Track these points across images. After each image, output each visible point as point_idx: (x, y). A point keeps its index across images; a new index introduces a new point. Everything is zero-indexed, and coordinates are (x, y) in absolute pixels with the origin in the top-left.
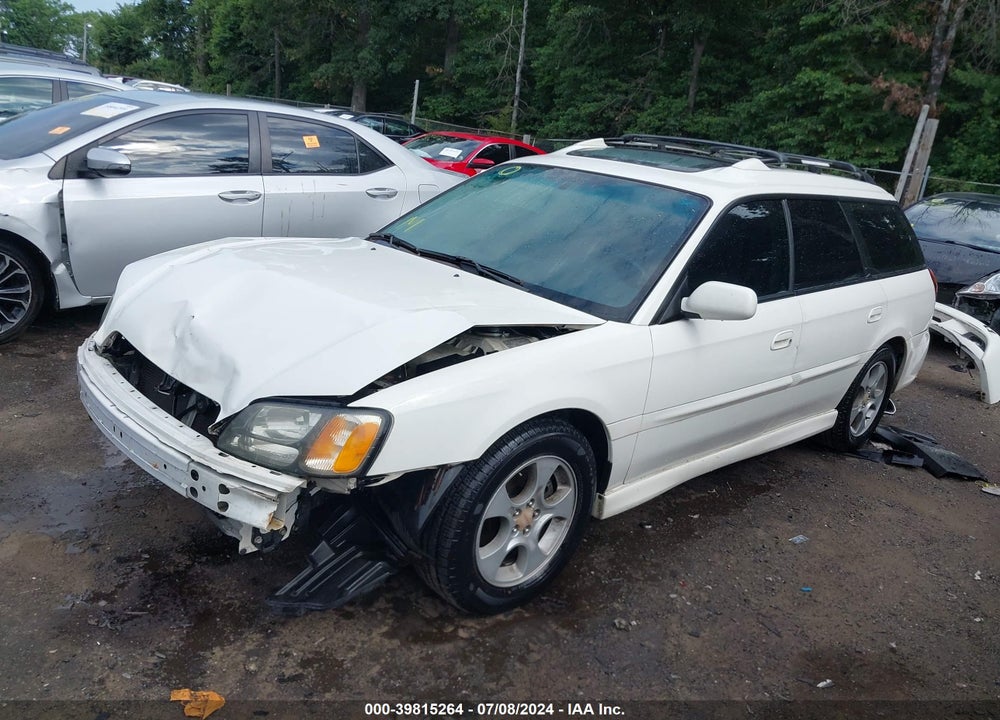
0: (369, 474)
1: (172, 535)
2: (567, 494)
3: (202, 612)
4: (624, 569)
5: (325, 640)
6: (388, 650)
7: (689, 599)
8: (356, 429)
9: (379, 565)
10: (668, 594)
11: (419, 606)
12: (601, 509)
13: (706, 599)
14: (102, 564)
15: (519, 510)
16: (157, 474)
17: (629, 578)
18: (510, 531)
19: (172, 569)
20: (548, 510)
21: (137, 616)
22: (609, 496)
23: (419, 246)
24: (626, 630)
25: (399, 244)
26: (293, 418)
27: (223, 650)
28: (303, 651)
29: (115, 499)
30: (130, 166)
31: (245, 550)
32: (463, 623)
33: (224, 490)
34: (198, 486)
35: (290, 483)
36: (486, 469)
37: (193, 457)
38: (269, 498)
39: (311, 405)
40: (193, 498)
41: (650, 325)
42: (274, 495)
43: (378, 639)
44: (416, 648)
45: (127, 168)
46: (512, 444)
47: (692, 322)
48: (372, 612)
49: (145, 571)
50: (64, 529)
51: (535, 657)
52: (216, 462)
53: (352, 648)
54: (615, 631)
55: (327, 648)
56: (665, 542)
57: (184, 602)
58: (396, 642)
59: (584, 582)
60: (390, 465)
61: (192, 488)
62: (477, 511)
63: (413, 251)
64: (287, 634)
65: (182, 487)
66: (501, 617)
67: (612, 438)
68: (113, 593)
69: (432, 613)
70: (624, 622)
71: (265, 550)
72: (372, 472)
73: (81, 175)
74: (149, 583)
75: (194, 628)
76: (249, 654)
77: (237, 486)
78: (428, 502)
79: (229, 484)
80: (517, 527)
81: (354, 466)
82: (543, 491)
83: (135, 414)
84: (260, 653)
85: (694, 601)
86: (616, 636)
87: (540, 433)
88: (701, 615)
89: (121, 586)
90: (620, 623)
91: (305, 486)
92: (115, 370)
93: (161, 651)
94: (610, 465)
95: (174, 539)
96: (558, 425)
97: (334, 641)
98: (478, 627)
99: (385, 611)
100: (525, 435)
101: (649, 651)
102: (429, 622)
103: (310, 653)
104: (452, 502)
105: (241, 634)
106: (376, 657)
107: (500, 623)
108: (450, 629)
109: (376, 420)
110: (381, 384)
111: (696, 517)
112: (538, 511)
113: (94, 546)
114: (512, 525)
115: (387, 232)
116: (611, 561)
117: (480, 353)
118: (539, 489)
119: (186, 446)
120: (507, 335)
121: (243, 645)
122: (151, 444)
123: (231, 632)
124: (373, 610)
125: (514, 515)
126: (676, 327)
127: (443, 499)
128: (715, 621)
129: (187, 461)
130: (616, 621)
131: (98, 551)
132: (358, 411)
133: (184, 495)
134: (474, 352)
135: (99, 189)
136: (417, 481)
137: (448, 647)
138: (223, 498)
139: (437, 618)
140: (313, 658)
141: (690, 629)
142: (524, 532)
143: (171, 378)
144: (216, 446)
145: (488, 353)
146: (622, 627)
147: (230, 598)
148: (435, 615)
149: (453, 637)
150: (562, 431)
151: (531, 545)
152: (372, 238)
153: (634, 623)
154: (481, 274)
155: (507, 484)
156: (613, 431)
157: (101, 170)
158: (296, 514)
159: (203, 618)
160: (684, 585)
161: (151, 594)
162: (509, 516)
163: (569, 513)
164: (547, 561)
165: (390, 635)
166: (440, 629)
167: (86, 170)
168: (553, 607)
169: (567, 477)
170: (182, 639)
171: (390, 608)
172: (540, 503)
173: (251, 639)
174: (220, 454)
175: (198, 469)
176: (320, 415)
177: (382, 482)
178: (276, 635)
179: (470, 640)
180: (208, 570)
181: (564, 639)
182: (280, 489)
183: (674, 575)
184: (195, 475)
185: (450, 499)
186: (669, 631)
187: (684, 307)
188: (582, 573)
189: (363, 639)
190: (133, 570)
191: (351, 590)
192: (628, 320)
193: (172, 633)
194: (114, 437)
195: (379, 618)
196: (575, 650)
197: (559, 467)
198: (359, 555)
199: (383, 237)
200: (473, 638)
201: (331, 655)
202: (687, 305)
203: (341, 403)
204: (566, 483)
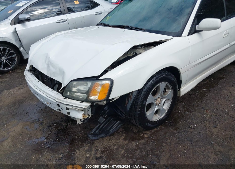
0: (109, 99)
1: (61, 117)
2: (169, 92)
3: (72, 139)
4: (188, 109)
5: (107, 143)
6: (126, 144)
7: (210, 115)
8: (103, 86)
9: (118, 122)
10: (203, 115)
11: (131, 129)
12: (180, 94)
13: (215, 115)
14: (44, 128)
15: (156, 100)
16: (49, 105)
17: (190, 112)
18: (155, 106)
19: (62, 127)
20: (165, 98)
21: (54, 143)
22: (182, 90)
23: (111, 24)
24: (194, 128)
25: (105, 25)
26: (83, 84)
27: (79, 151)
28: (101, 148)
29: (45, 109)
30: (30, 17)
31: (79, 123)
32: (145, 133)
33: (68, 109)
34: (60, 108)
35: (86, 105)
36: (145, 90)
37: (57, 100)
38: (81, 110)
39: (87, 80)
40: (60, 111)
41: (187, 36)
42: (82, 109)
43: (122, 141)
44: (133, 142)
45: (29, 18)
46: (151, 81)
47: (200, 33)
48: (118, 132)
49: (55, 129)
50: (33, 119)
51: (169, 141)
52: (63, 101)
53: (115, 145)
54: (190, 129)
55: (108, 146)
56: (198, 99)
57: (67, 137)
58: (127, 141)
59: (177, 115)
60: (115, 95)
61: (59, 109)
62: (144, 103)
63: (110, 26)
64: (96, 143)
65: (56, 109)
66: (156, 129)
67: (181, 73)
68: (48, 137)
69: (136, 131)
70: (192, 126)
71: (85, 122)
72: (110, 98)
73: (19, 23)
74: (57, 132)
75: (70, 145)
76: (86, 151)
77: (71, 108)
78: (129, 103)
79: (69, 107)
80: (156, 104)
81: (104, 97)
82: (162, 93)
83: (40, 88)
84: (90, 150)
85: (211, 116)
86: (191, 131)
87: (159, 76)
88: (215, 120)
89: (49, 134)
90: (191, 126)
91: (91, 105)
92: (34, 76)
93: (62, 153)
94: (181, 81)
95: (62, 118)
96: (165, 72)
97: (110, 143)
98: (150, 133)
99: (122, 132)
100: (155, 78)
101: (202, 134)
102: (135, 133)
103: (103, 148)
104: (136, 101)
105: (83, 145)
106: (122, 147)
107: (156, 131)
108: (142, 135)
109: (108, 82)
110: (108, 70)
111: (205, 89)
112: (162, 98)
113: (41, 123)
114: (155, 104)
115: (101, 22)
116: (184, 107)
117: (136, 55)
118: (162, 92)
119: (54, 97)
120: (143, 47)
121: (84, 148)
122: (45, 97)
123: (81, 145)
124: (119, 132)
125: (155, 101)
126: (195, 35)
127: (133, 101)
128: (220, 122)
129: (55, 102)
130: (190, 126)
131: (42, 125)
132: (102, 80)
133: (57, 111)
134: (134, 54)
135: (25, 26)
136: (124, 98)
137: (142, 141)
138: (68, 111)
139: (137, 132)
140: (105, 150)
141: (213, 125)
142: (159, 105)
143: (47, 77)
144: (63, 96)
145: (139, 54)
146: (192, 128)
147: (79, 134)
148: (137, 131)
149: (143, 138)
150: (166, 74)
151: (161, 108)
152: (97, 25)
153: (195, 126)
154: (131, 29)
155: (152, 93)
156: (182, 71)
157: (23, 20)
158: (91, 110)
159: (72, 141)
160: (207, 112)
161: (58, 136)
162: (154, 102)
163: (171, 97)
164: (166, 112)
165: (125, 139)
166: (139, 135)
167: (20, 21)
168: (170, 124)
169: (169, 87)
170: (68, 149)
171: (123, 130)
172: (162, 96)
173: (87, 146)
174: (64, 98)
175: (59, 104)
176: (91, 83)
177: (114, 100)
178: (93, 144)
179: (148, 138)
180: (72, 126)
181: (176, 134)
182: (84, 107)
183: (203, 108)
184: (58, 105)
185: (135, 101)
186: (207, 127)
187: (197, 29)
188: (176, 112)
189: (118, 142)
190: (52, 129)
191: (112, 130)
192: (181, 36)
193: (65, 147)
194: (36, 95)
195: (121, 134)
196: (180, 137)
197: (167, 85)
198: (112, 119)
199: (101, 24)
200: (149, 137)
201: (109, 148)
202: (198, 27)
203: (96, 78)
204: (169, 89)
